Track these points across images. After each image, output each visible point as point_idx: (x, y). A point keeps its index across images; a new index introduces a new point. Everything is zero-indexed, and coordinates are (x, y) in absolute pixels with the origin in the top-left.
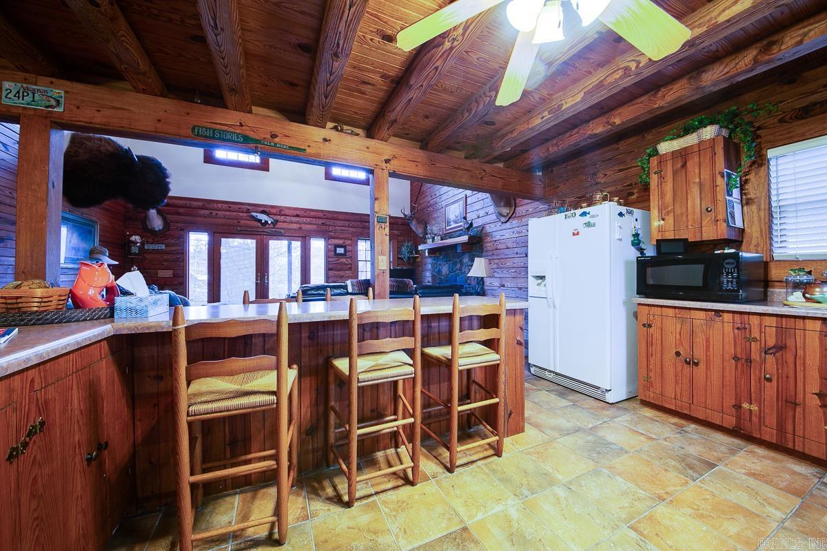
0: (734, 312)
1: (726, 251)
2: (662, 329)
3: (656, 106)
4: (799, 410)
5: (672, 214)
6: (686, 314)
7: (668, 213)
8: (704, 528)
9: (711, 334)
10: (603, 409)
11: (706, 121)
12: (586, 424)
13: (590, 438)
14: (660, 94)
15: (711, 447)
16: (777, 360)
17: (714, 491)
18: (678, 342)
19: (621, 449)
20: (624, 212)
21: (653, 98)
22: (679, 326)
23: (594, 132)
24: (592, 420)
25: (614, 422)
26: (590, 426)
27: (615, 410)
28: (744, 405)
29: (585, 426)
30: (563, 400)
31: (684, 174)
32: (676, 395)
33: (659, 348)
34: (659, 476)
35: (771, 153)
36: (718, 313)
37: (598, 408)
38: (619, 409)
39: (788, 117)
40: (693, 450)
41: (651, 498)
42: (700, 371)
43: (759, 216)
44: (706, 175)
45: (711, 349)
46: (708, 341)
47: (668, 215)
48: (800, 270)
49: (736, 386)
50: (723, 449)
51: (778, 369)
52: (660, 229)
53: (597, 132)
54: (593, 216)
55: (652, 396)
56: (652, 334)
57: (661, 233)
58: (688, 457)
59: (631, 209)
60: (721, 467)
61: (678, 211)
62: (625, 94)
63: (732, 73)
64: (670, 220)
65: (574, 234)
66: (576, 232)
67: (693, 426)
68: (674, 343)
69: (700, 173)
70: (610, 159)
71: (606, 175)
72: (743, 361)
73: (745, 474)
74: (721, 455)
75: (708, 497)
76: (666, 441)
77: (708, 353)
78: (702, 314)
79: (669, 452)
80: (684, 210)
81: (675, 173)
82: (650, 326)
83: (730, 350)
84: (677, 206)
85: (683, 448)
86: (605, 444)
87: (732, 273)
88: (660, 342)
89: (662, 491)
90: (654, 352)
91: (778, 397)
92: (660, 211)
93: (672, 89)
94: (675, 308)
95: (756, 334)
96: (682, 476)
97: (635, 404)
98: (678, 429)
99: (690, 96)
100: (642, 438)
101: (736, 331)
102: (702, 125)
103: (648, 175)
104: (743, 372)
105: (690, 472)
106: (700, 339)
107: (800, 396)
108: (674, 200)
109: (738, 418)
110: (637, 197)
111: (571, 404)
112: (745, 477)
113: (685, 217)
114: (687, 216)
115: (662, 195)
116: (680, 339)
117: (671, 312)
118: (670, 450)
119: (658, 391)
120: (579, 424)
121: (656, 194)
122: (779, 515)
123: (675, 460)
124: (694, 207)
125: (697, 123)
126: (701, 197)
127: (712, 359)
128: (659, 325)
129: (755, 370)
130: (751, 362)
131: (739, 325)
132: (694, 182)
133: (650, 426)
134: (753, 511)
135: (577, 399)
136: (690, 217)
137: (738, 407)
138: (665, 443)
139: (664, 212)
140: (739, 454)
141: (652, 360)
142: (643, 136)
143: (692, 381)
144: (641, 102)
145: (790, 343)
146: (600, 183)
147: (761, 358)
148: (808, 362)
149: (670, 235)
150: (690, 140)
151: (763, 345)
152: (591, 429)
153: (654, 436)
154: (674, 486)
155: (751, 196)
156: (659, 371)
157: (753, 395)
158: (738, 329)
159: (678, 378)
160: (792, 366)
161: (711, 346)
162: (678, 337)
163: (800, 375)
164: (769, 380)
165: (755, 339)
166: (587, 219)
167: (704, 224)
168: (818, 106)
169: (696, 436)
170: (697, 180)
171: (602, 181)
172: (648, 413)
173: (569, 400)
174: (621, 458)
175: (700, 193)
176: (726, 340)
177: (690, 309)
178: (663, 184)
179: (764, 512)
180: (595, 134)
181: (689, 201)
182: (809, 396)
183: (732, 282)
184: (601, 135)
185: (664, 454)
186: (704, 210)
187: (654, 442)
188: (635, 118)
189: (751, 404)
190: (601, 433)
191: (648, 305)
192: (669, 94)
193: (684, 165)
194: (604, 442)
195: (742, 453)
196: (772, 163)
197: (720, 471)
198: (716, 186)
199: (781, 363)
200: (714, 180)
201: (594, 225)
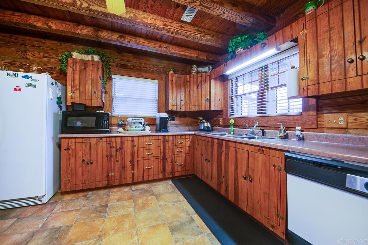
0: (107, 137)
1: (101, 112)
2: (75, 150)
3: (77, 32)
4: (126, 169)
5: (78, 90)
6: (87, 140)
7: (76, 90)
8: (121, 234)
9: (98, 148)
10: (42, 209)
11: (96, 52)
12: (36, 226)
13: (45, 234)
14: (80, 27)
15: (101, 198)
16: (120, 153)
17: (114, 216)
18: (83, 155)
19: (68, 226)
20: (54, 83)
21: (76, 27)
22: (84, 147)
23: (35, 23)
24: (40, 221)
25: (54, 213)
26: (40, 225)
27: (49, 206)
28: (110, 175)
29: (36, 228)
30: (7, 221)
31: (85, 72)
32: (82, 182)
33: (74, 161)
34: (93, 226)
35: (114, 76)
36: (101, 138)
37: (38, 211)
38: (52, 204)
39: (119, 65)
40: (97, 204)
41: (97, 240)
42: (93, 166)
43: (109, 99)
44: (94, 76)
45: (98, 155)
46: (97, 151)
47: (76, 91)
48: (121, 120)
49: (107, 168)
50: (105, 196)
51: (120, 156)
52: (72, 97)
53: (37, 25)
54: (34, 80)
55: (69, 187)
56: (70, 154)
57: (72, 99)
58: (97, 208)
59: (57, 82)
60: (109, 204)
61: (81, 90)
62: (62, 14)
63: (110, 38)
64: (77, 93)
65: (16, 90)
66: (18, 88)
67: (90, 193)
68: (82, 156)
69: (92, 75)
70: (38, 47)
71: (34, 55)
72: (110, 156)
73: (116, 202)
74: (106, 199)
75: (113, 220)
76: (84, 207)
77: (97, 157)
78: (94, 140)
79: (89, 211)
80: (84, 90)
81: (81, 71)
82: (69, 149)
83: (105, 153)
84: (81, 87)
85: (93, 206)
86: (58, 230)
87: (106, 121)
88: (74, 157)
89: (99, 232)
90: (71, 163)
91: (120, 167)
92: (72, 87)
93: (86, 29)
94: (82, 138)
95: (114, 145)
96: (101, 219)
97: (59, 196)
98: (86, 198)
99: (92, 37)
100: (74, 213)
101: (107, 145)
102: (94, 53)
103: (66, 66)
104: (109, 161)
105: (102, 214)
106: (93, 151)
107: (126, 164)
108: (79, 84)
109: (108, 180)
110: (55, 76)
111: (16, 219)
112: (117, 203)
113: (84, 94)
114: (86, 93)
115: (74, 80)
116: (85, 153)
117: (80, 140)
118: (89, 210)
119: (73, 183)
120: (31, 230)
121: (71, 78)
122: (132, 209)
123: (94, 213)
124: (89, 89)
125: (92, 51)
126: (92, 86)
127: (98, 159)
128: (74, 148)
129: (113, 159)
130: (112, 156)
131: (108, 142)
132: (89, 78)
133: (73, 204)
134: (127, 213)
135: (18, 214)
136: (87, 94)
137: (108, 176)
138: (85, 208)
139: (74, 89)
140: (111, 195)
141: (70, 168)
142: (61, 43)
143: (90, 172)
144: (69, 25)
145: (124, 146)
146: (29, 59)
147: (115, 153)
148: (128, 152)
149: (77, 101)
150: (88, 57)
151: (116, 148)
152: (42, 227)
153: (78, 208)
154: (101, 226)
155: (107, 90)
156: (73, 172)
157: (113, 169)
158: (108, 144)
159: (83, 173)
160: (124, 154)
161: (98, 153)
162: (84, 152)
163: (126, 157)
164: (117, 161)
165: (114, 147)
166: (29, 81)
167: (93, 98)
168: (126, 66)
169: (94, 197)
170: (91, 78)
171: (31, 58)
172: (68, 197)
173: (13, 218)
174: (71, 232)
175: (92, 85)
176: (104, 149)
177: (89, 138)
178: (74, 74)
179: (129, 212)
180: (35, 26)
181: (87, 86)
182: (128, 163)
183: (106, 124)
184: (39, 29)
185: (88, 214)
186: (93, 92)
187: (80, 211)
188: (64, 32)
189: (112, 173)
190: (50, 226)
191: (68, 138)
192: (84, 30)
193: (85, 68)
194: (56, 230)
195: (111, 194)
196: (113, 80)
197: (110, 206)
198: (98, 83)
199: (121, 154)
200: (97, 80)
201: (35, 86)
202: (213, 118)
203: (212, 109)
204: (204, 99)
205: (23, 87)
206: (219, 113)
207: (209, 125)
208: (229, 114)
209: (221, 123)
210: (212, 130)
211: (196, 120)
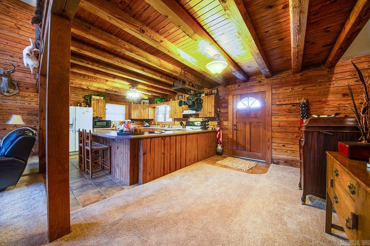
7: (95, 111)
39: (108, 99)
61: (97, 111)
65: (83, 113)
81: (97, 103)
87: (110, 123)
108: (96, 109)
115: (94, 107)
124: (100, 111)
126: (101, 109)
136: (99, 113)
149: (95, 115)
167: (101, 114)
170: (101, 106)
178: (94, 105)
183: (110, 125)
186: (102, 112)
198: (103, 108)
201: (89, 112)
202: (150, 122)
203: (150, 118)
204: (146, 115)
205: (85, 112)
206: (152, 120)
207: (148, 124)
208: (156, 120)
209: (153, 124)
210: (149, 126)
211: (142, 123)
